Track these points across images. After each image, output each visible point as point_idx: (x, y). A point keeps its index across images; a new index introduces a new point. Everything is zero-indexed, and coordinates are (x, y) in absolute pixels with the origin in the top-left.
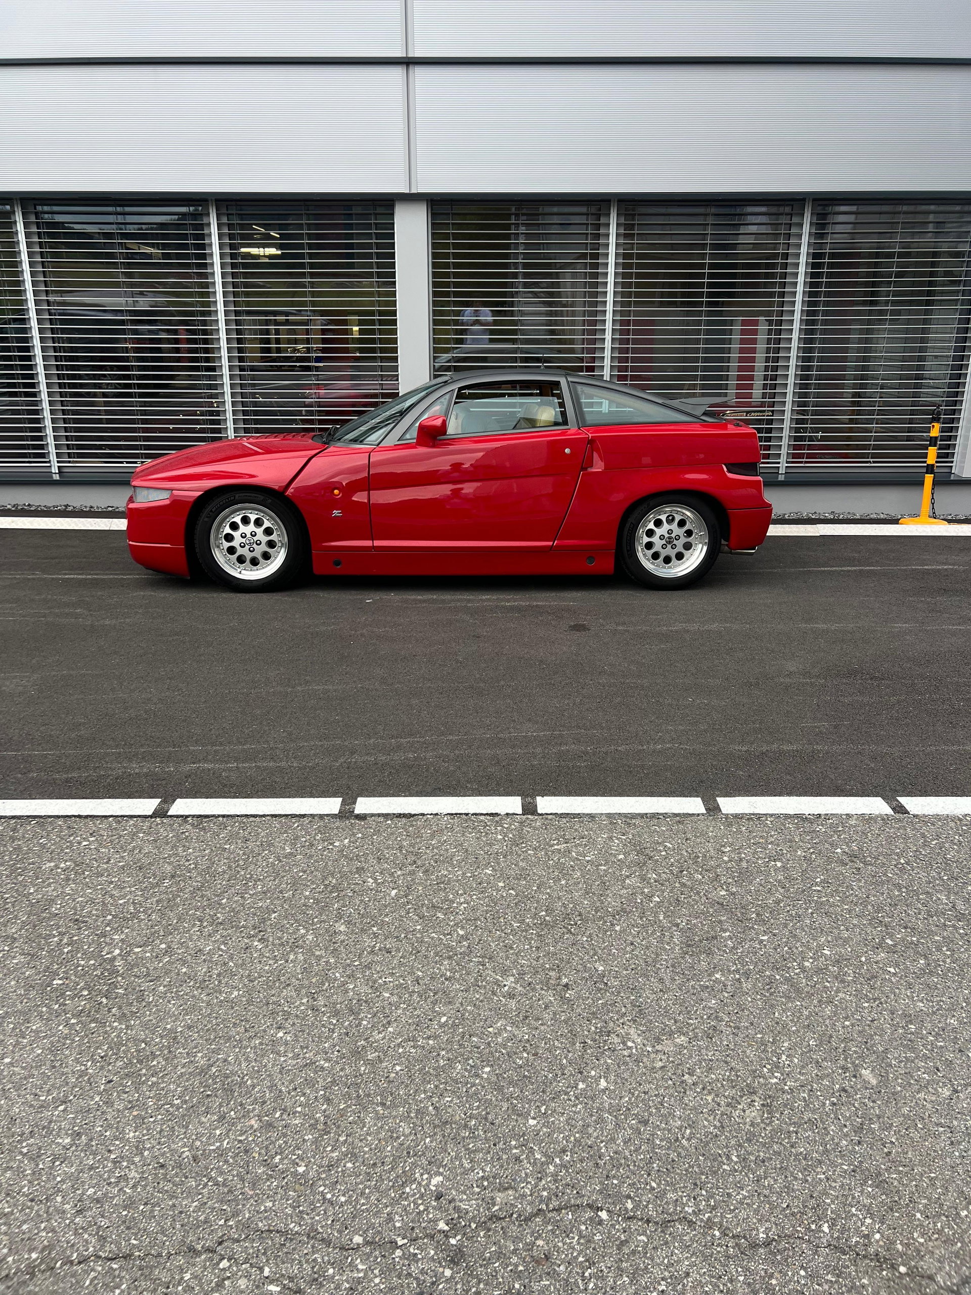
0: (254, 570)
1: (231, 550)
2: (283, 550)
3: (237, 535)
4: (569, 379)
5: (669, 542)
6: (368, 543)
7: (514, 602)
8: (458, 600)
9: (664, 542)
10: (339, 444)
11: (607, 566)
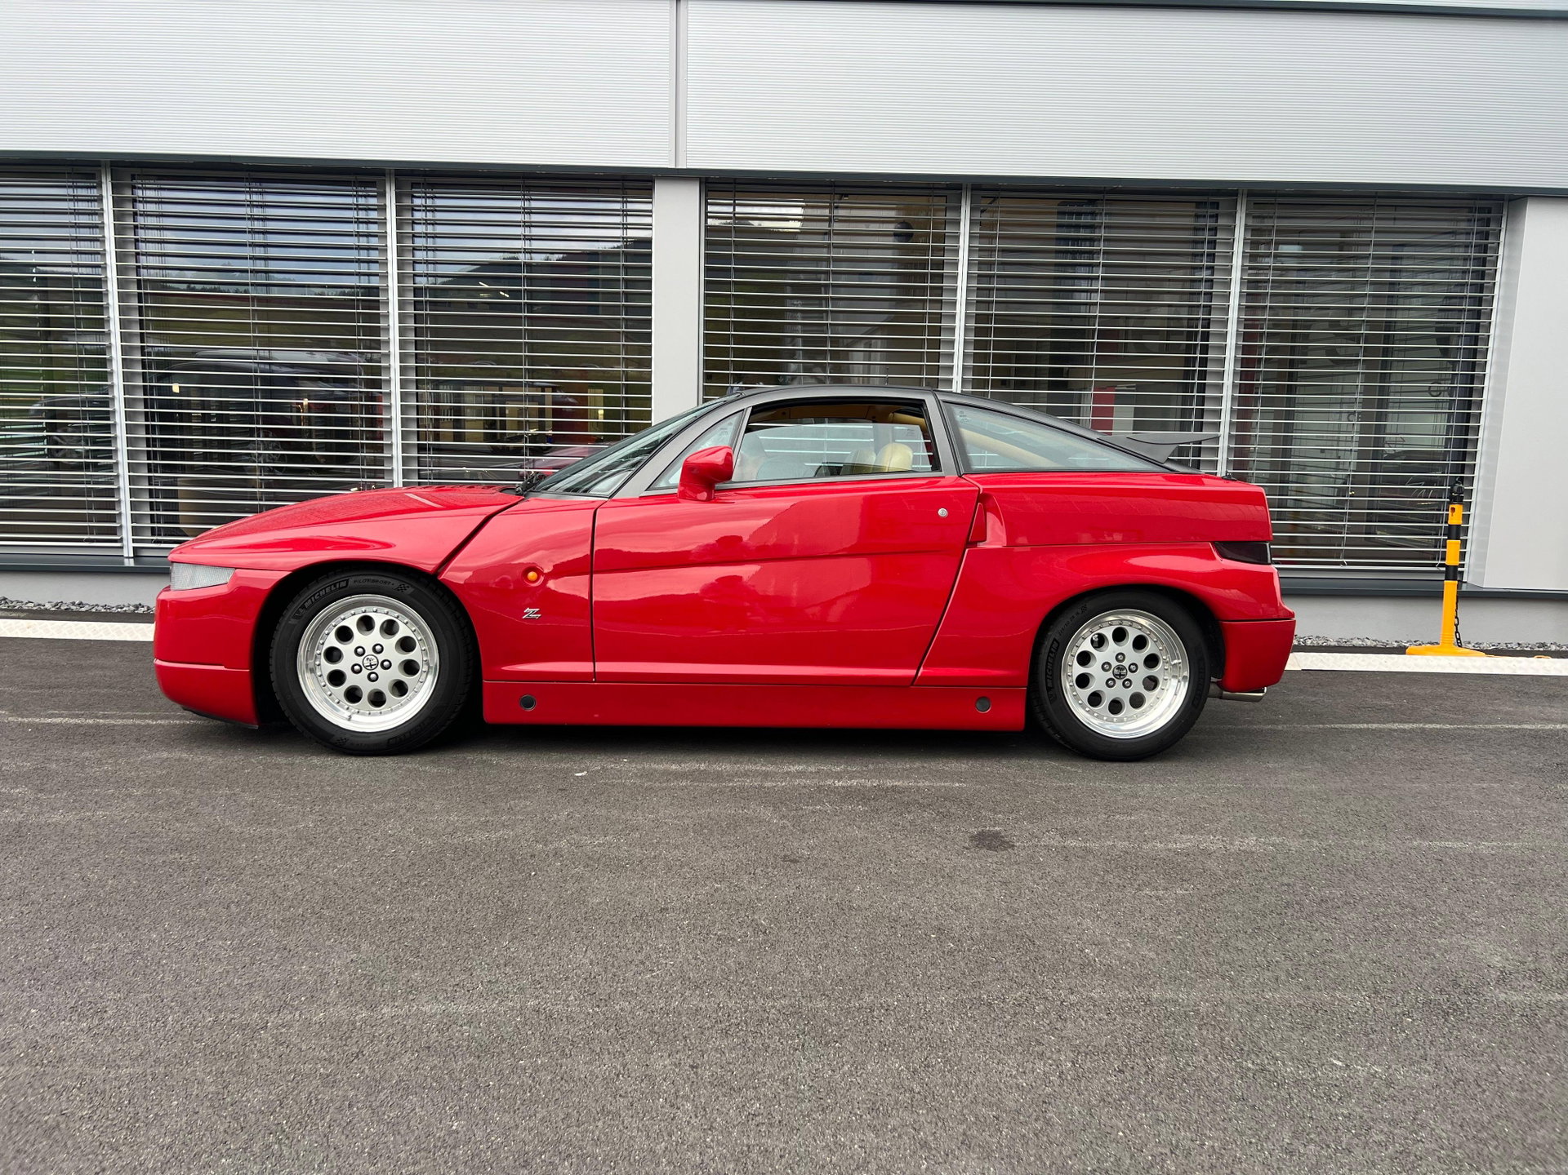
0: (375, 715)
1: (336, 678)
2: (430, 677)
3: (347, 649)
4: (941, 398)
5: (1120, 676)
6: (585, 667)
7: (851, 778)
8: (746, 774)
9: (1110, 675)
10: (545, 496)
11: (1014, 715)
